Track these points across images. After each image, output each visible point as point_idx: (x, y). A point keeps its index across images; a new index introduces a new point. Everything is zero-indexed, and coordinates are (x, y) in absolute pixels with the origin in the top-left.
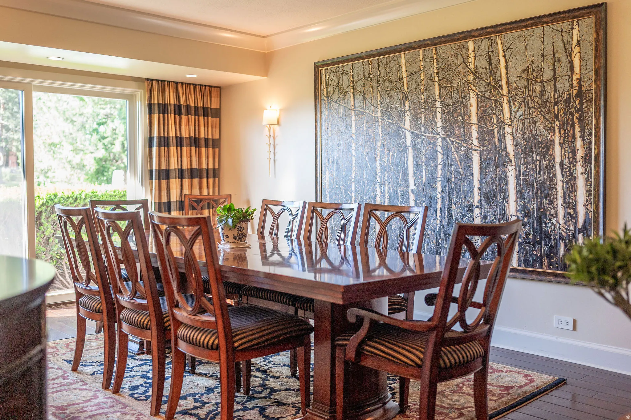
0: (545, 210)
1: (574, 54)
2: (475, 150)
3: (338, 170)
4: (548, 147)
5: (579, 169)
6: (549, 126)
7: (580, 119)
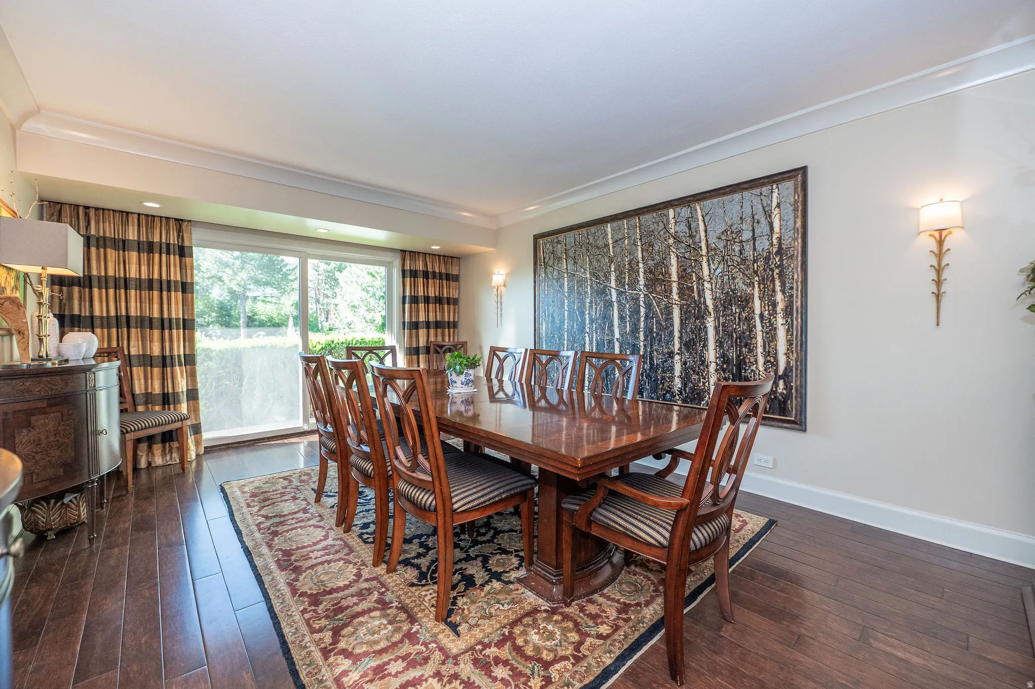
0: (744, 358)
1: (773, 216)
2: (675, 304)
3: (553, 322)
4: (746, 301)
5: (780, 320)
6: (748, 281)
7: (781, 275)
